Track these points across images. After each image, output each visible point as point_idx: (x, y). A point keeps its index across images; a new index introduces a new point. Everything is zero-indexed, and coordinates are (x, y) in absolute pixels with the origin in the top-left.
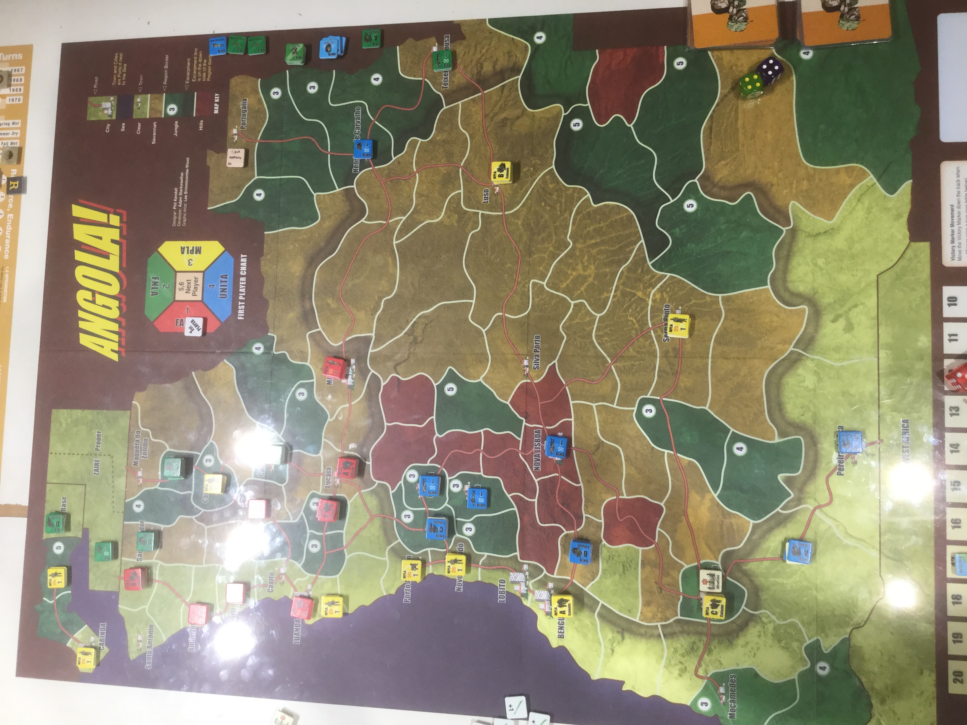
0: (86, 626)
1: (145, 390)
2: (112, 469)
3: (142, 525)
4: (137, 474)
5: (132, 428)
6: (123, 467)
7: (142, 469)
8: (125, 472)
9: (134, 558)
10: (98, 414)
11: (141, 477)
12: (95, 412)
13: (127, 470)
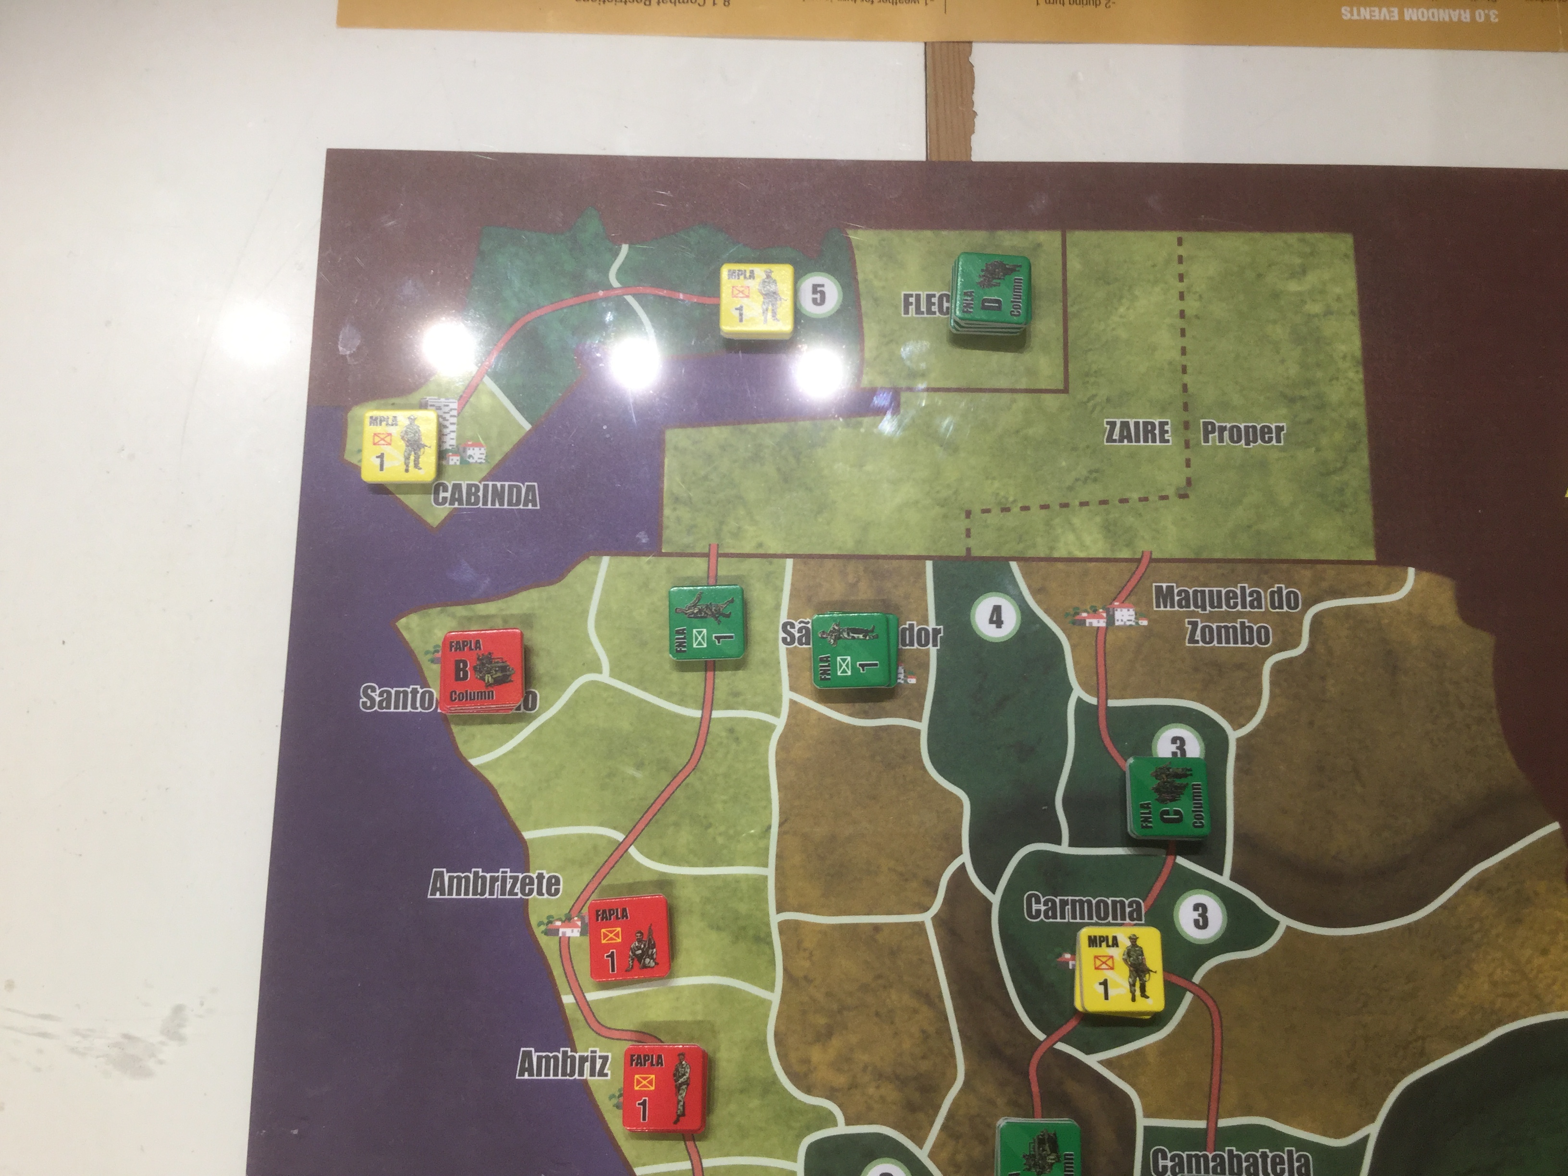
0: (527, 426)
1: (1466, 618)
2: (1135, 496)
3: (924, 638)
4: (1123, 604)
5: (1307, 574)
6: (1145, 545)
7: (1144, 623)
8: (1125, 554)
9: (791, 614)
10: (1353, 426)
11: (1111, 620)
12: (1358, 414)
13: (1139, 561)
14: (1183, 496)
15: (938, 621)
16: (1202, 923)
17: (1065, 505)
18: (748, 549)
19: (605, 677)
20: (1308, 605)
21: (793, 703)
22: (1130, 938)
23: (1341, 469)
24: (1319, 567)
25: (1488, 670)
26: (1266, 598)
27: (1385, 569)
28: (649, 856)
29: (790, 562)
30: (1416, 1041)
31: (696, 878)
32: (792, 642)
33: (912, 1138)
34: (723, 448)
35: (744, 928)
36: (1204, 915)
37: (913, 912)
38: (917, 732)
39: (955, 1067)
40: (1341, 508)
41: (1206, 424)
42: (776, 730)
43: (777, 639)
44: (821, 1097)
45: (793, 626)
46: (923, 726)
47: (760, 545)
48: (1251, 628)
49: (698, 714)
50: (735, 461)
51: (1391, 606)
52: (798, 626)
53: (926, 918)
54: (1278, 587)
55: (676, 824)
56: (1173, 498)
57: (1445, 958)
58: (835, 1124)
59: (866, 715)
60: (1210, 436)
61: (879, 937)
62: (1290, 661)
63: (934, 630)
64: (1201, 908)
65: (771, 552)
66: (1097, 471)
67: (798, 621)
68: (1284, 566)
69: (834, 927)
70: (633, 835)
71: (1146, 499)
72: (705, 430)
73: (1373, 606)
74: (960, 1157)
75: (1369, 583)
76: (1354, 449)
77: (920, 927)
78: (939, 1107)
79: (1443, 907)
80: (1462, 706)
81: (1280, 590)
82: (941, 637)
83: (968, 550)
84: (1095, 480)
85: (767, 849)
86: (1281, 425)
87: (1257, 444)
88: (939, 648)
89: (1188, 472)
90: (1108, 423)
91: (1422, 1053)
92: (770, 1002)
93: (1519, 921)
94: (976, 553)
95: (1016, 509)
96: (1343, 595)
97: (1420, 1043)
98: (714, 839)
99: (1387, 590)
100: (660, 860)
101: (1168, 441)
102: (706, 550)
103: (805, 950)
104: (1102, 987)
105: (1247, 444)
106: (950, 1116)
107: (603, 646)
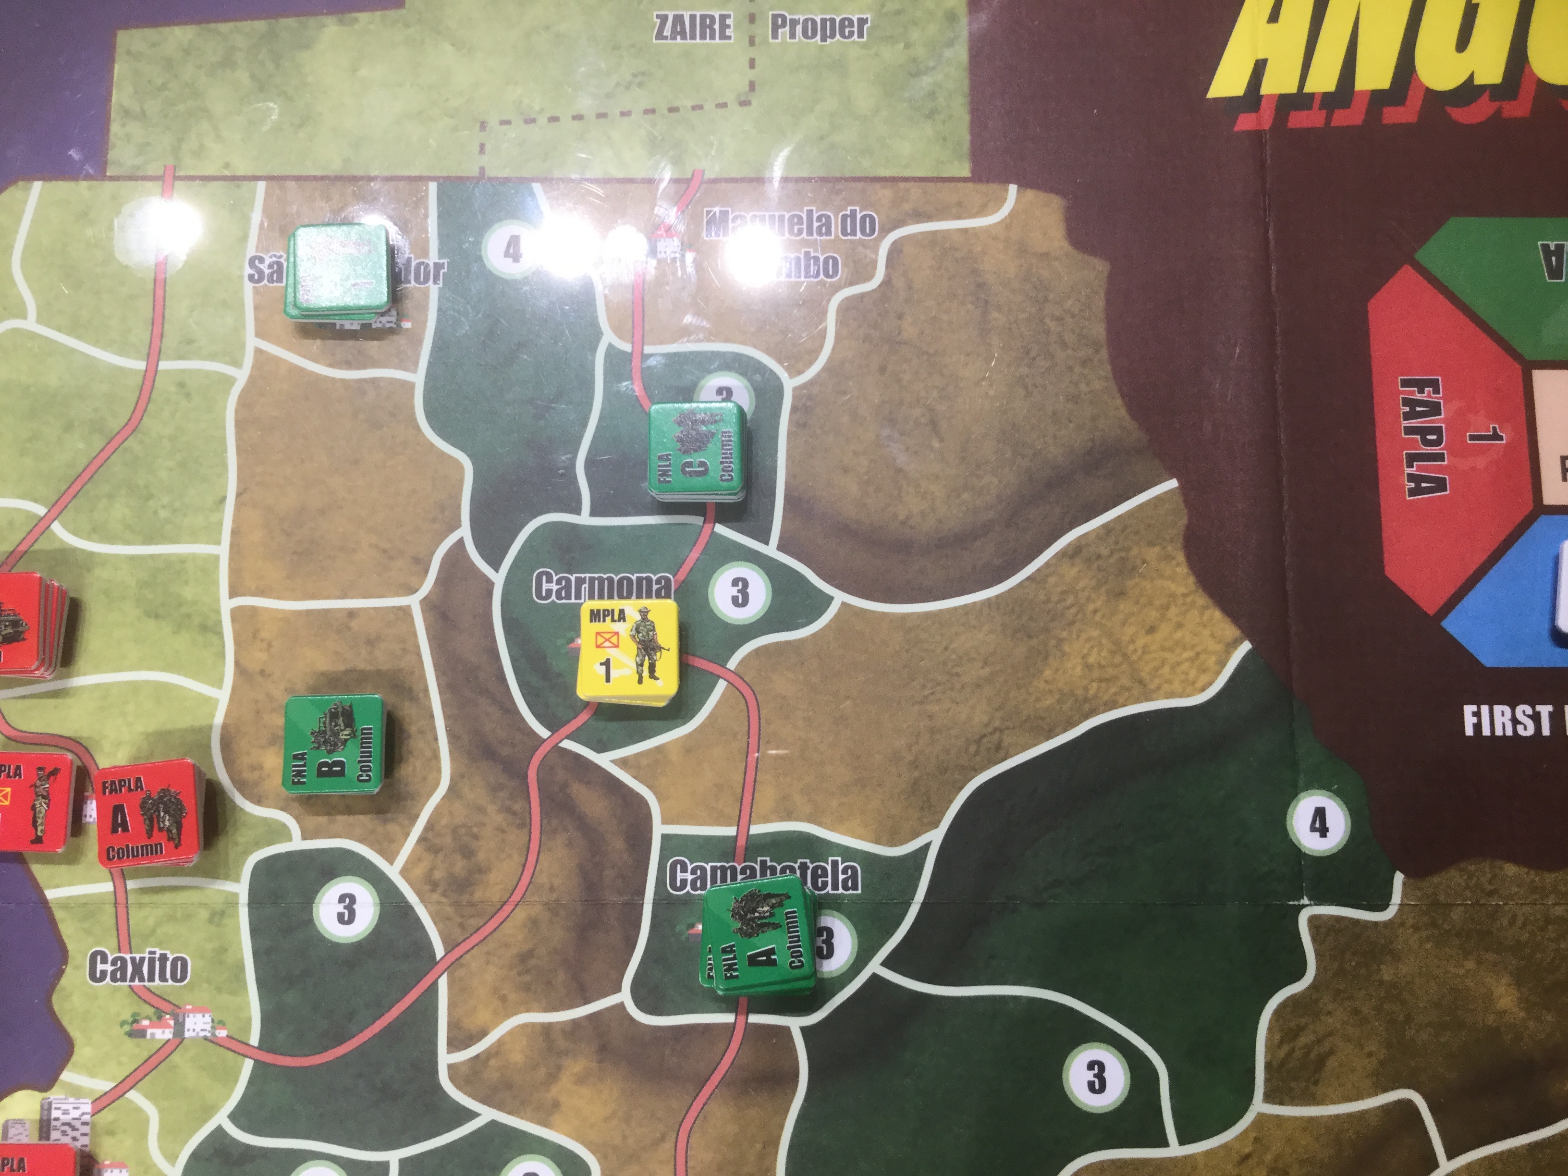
1: (1075, 243)
2: (688, 104)
3: (423, 274)
4: (668, 233)
5: (886, 194)
6: (697, 163)
7: (692, 255)
9: (261, 246)
10: (951, 17)
11: (652, 252)
12: (958, 3)
13: (688, 181)
14: (744, 103)
15: (442, 253)
16: (741, 601)
17: (602, 116)
18: (210, 171)
19: (30, 324)
20: (886, 230)
21: (258, 351)
22: (640, 611)
23: (934, 68)
24: (902, 185)
25: (1100, 303)
26: (836, 224)
27: (982, 187)
28: (75, 533)
29: (261, 186)
30: (991, 734)
31: (132, 558)
32: (260, 280)
33: (381, 852)
34: (187, 52)
35: (189, 616)
36: (744, 592)
37: (397, 594)
38: (409, 387)
39: (439, 770)
40: (931, 115)
41: (775, 17)
42: (236, 384)
43: (241, 277)
44: (275, 808)
45: (261, 260)
46: (418, 378)
47: (227, 166)
48: (816, 259)
49: (141, 365)
50: (200, 67)
51: (986, 230)
52: (268, 261)
53: (414, 602)
54: (851, 210)
55: (111, 496)
56: (733, 106)
57: (1030, 637)
58: (289, 838)
59: (348, 365)
60: (780, 31)
61: (354, 624)
62: (862, 296)
63: (435, 264)
64: (741, 583)
65: (240, 173)
66: (643, 74)
67: (269, 255)
68: (860, 185)
69: (299, 613)
70: (57, 509)
71: (700, 107)
72: (166, 30)
73: (965, 231)
74: (438, 875)
75: (959, 204)
76: (950, 44)
77: (405, 612)
78: (417, 816)
79: (1029, 578)
80: (1064, 345)
81: (853, 212)
82: (444, 273)
83: (482, 170)
84: (640, 85)
85: (220, 523)
86: (865, 17)
87: (835, 40)
88: (441, 285)
89: (751, 74)
90: (658, 16)
91: (998, 748)
92: (217, 701)
93: (1121, 594)
94: (490, 173)
95: (542, 120)
96: (929, 218)
97: (996, 736)
98: (156, 513)
99: (982, 211)
100: (89, 538)
101: (729, 38)
102: (160, 173)
103: (262, 640)
104: (604, 667)
105: (824, 39)
106: (430, 827)
107: (30, 287)
